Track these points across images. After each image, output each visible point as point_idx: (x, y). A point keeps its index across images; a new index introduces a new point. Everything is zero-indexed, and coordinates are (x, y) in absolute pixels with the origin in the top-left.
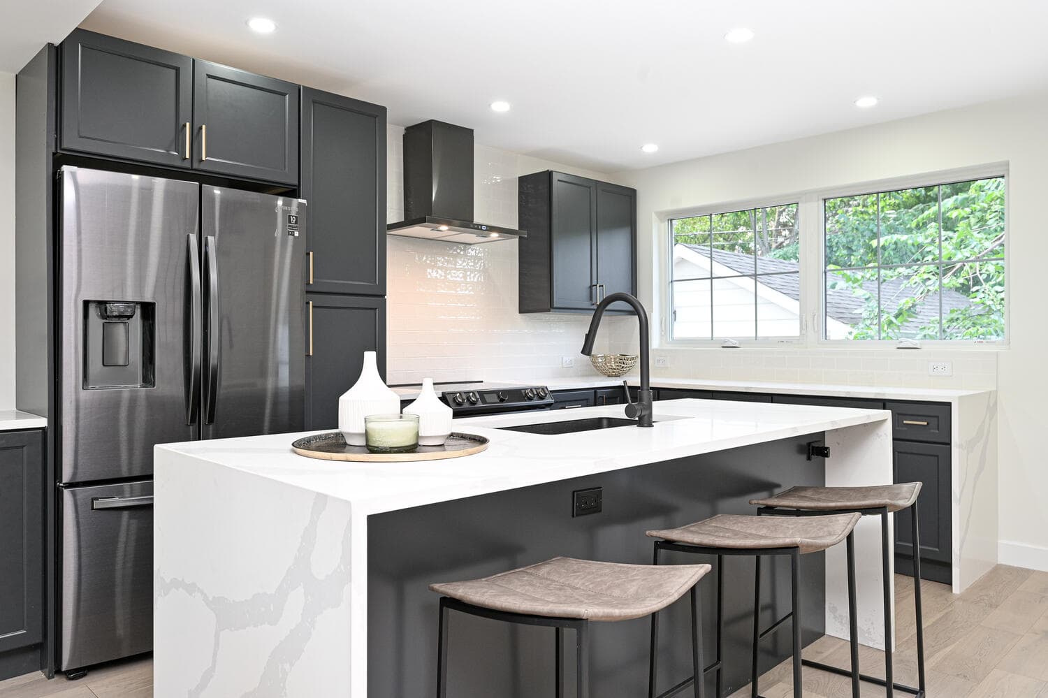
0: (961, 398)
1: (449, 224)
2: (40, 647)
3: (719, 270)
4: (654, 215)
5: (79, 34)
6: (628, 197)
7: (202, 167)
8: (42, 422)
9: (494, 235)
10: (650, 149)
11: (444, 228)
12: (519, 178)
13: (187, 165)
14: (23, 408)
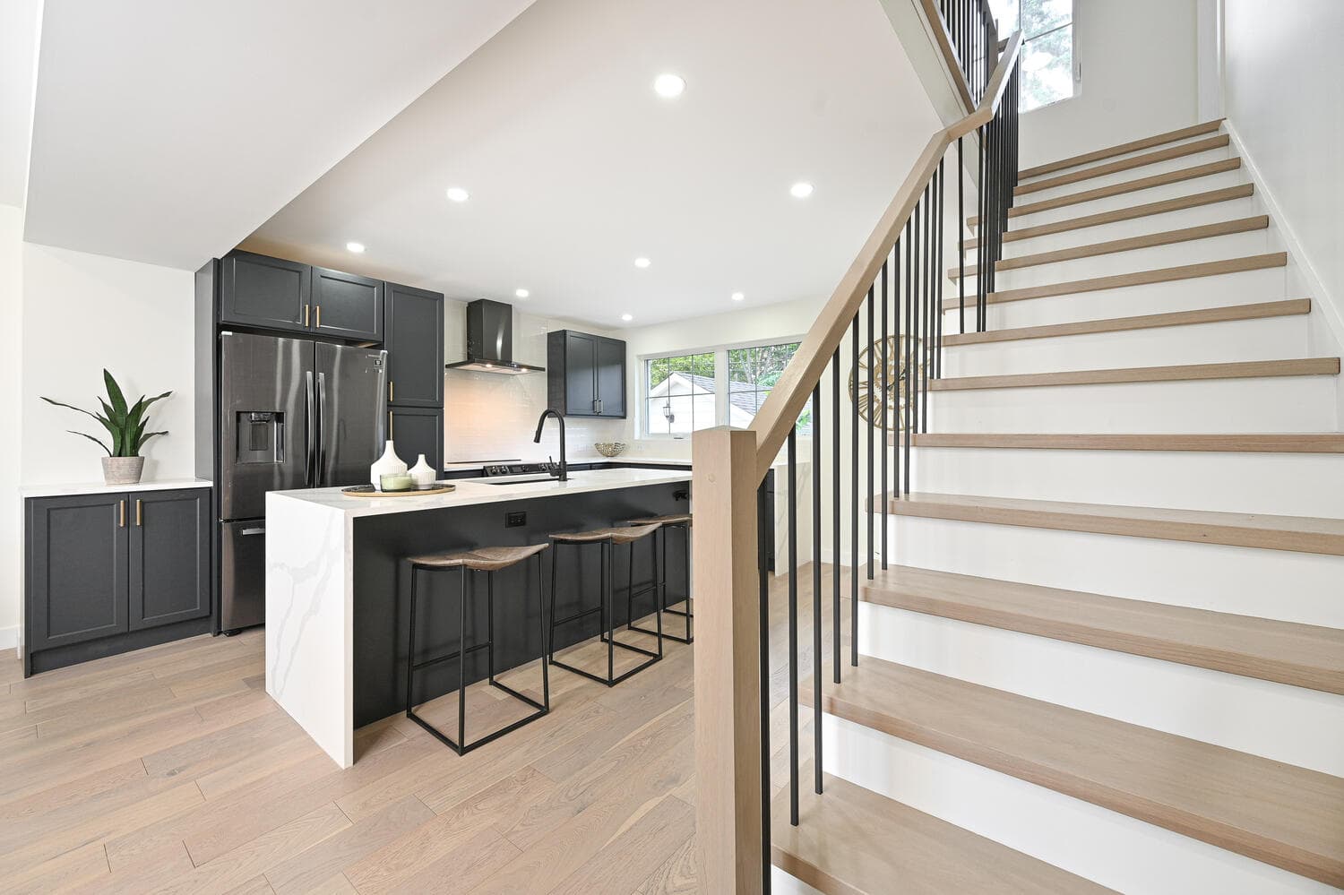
0: (778, 466)
1: (492, 364)
2: (208, 617)
3: (698, 390)
4: (635, 358)
5: (234, 253)
6: (620, 347)
7: (318, 331)
8: (210, 484)
9: (524, 370)
10: (627, 318)
11: (489, 366)
12: (548, 334)
13: (307, 330)
14: (199, 477)
